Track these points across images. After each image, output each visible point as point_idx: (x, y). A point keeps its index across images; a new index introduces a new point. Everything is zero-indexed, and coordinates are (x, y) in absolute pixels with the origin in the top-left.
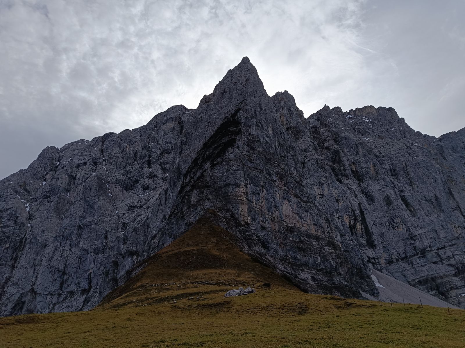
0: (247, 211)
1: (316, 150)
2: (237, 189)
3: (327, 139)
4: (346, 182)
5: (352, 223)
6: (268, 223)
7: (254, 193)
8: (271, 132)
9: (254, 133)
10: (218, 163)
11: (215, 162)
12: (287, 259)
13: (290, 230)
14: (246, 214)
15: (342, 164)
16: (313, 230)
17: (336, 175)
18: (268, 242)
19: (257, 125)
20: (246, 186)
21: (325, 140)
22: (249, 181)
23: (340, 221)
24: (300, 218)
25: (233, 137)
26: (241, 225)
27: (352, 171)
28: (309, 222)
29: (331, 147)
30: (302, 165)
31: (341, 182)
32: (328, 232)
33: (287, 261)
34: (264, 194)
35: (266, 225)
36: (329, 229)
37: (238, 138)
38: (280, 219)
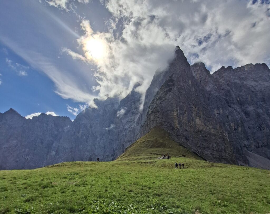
0: (177, 122)
1: (216, 91)
2: (173, 112)
3: (223, 84)
4: (233, 106)
5: (236, 127)
6: (188, 128)
7: (181, 114)
8: (190, 83)
9: (181, 85)
10: (163, 101)
11: (162, 100)
12: (198, 145)
13: (200, 131)
14: (177, 124)
15: (232, 97)
16: (212, 131)
17: (228, 103)
18: (188, 137)
19: (183, 81)
20: (177, 111)
21: (222, 85)
22: (178, 108)
23: (229, 126)
24: (205, 125)
25: (170, 87)
26: (175, 129)
27: (237, 100)
28: (210, 127)
29: (225, 89)
30: (208, 99)
31: (230, 107)
32: (221, 132)
33: (198, 146)
34: (186, 114)
35: (187, 129)
36: (221, 130)
37: (173, 87)
38: (194, 126)
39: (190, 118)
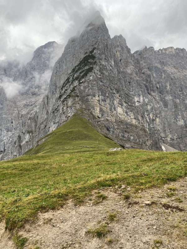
0: (99, 110)
2: (94, 98)
4: (153, 94)
5: (154, 118)
6: (110, 117)
7: (103, 100)
13: (121, 122)
16: (134, 122)
18: (110, 128)
19: (105, 59)
20: (99, 96)
21: (143, 68)
22: (100, 93)
23: (148, 117)
24: (127, 115)
25: (91, 66)
26: (96, 118)
27: (157, 88)
28: (132, 117)
29: (146, 73)
30: (129, 84)
31: (150, 94)
33: (119, 138)
34: (108, 101)
36: (142, 121)
37: (94, 66)
38: (116, 115)
39: (112, 106)
